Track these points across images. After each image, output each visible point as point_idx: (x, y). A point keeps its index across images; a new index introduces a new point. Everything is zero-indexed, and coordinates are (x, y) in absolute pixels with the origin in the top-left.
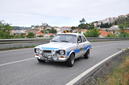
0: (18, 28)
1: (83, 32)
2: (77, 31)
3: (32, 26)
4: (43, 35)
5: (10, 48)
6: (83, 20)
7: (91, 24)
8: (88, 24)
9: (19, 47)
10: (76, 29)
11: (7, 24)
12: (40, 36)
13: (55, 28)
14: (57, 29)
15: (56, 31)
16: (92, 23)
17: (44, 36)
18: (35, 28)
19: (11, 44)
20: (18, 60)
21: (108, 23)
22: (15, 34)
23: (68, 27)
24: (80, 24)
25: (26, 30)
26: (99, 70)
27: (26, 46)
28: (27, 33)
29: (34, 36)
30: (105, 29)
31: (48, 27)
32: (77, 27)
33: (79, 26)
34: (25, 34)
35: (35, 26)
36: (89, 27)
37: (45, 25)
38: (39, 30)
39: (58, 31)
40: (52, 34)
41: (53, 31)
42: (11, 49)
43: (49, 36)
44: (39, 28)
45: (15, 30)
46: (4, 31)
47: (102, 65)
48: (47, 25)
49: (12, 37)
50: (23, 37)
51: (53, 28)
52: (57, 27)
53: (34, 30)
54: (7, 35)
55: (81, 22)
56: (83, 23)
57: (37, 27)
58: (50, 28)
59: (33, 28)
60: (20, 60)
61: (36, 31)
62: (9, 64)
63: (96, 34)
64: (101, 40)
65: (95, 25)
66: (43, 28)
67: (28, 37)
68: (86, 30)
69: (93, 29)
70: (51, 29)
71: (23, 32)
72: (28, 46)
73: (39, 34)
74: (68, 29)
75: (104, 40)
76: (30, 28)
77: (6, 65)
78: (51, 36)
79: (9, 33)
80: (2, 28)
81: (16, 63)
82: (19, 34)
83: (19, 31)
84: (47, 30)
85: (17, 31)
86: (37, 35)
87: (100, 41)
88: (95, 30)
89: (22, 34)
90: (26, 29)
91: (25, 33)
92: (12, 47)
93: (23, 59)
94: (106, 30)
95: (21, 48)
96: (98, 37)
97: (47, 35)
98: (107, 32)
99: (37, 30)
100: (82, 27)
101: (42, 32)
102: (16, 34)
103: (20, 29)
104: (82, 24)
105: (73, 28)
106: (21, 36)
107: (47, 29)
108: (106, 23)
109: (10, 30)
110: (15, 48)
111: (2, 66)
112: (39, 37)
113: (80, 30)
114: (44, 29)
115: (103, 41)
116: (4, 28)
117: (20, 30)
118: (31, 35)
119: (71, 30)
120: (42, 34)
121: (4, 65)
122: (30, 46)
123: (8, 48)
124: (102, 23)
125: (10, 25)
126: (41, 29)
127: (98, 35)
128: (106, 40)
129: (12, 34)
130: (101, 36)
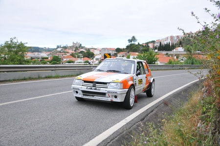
0: (37, 50)
1: (133, 57)
2: (125, 55)
3: (58, 47)
4: (73, 61)
5: (23, 78)
6: (134, 39)
7: (144, 45)
8: (140, 45)
9: (37, 77)
10: (122, 52)
11: (21, 43)
12: (69, 62)
13: (92, 50)
14: (95, 51)
15: (94, 54)
16: (146, 43)
17: (76, 62)
18: (62, 50)
19: (25, 72)
20: (34, 96)
21: (169, 43)
22: (32, 58)
23: (110, 49)
24: (129, 44)
25: (49, 53)
26: (154, 112)
27: (47, 75)
28: (50, 56)
29: (60, 61)
30: (164, 52)
31: (82, 48)
32: (123, 49)
33: (128, 47)
34: (48, 58)
35: (62, 46)
36: (141, 48)
37: (78, 46)
38: (68, 53)
39: (97, 55)
40: (86, 59)
41: (89, 54)
42: (25, 79)
43: (82, 61)
44: (67, 50)
45: (33, 52)
46: (16, 53)
47: (158, 104)
48: (81, 45)
49: (28, 62)
50: (45, 63)
51: (89, 50)
52: (95, 49)
53: (61, 53)
54: (20, 59)
55: (130, 41)
56: (133, 43)
57: (65, 48)
58: (84, 50)
59: (59, 49)
60: (37, 96)
61: (63, 54)
62: (20, 102)
63: (152, 59)
64: (159, 68)
65: (151, 46)
66: (74, 49)
67: (52, 63)
68: (137, 53)
69: (148, 52)
70: (85, 52)
71: (44, 55)
72: (50, 75)
73: (68, 59)
74: (111, 52)
75: (163, 68)
76: (55, 49)
77: (15, 103)
78: (85, 62)
79: (23, 56)
80: (13, 49)
81: (31, 100)
82: (39, 59)
83: (38, 54)
84: (79, 53)
85: (36, 54)
86: (65, 60)
87: (158, 70)
88: (151, 54)
89: (43, 58)
90: (49, 50)
91: (47, 56)
92: (27, 77)
93: (42, 95)
94: (167, 54)
95: (39, 78)
96: (154, 64)
97: (79, 60)
98: (168, 56)
99: (65, 52)
100: (131, 49)
101: (73, 55)
102: (34, 59)
103: (40, 50)
104: (131, 45)
105: (118, 50)
106: (41, 61)
107: (79, 51)
108: (166, 43)
109: (25, 51)
110: (30, 79)
111: (11, 104)
112: (67, 64)
113: (129, 54)
114: (75, 51)
115: (161, 70)
116: (16, 49)
117: (41, 52)
118: (56, 60)
119: (115, 54)
120: (73, 59)
121: (13, 104)
122: (53, 76)
123: (21, 78)
124: (161, 43)
125: (25, 45)
126: (71, 51)
127: (155, 61)
128: (166, 68)
129: (29, 58)
130: (158, 63)
